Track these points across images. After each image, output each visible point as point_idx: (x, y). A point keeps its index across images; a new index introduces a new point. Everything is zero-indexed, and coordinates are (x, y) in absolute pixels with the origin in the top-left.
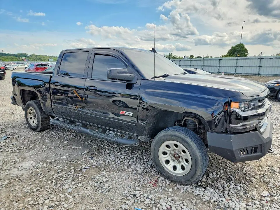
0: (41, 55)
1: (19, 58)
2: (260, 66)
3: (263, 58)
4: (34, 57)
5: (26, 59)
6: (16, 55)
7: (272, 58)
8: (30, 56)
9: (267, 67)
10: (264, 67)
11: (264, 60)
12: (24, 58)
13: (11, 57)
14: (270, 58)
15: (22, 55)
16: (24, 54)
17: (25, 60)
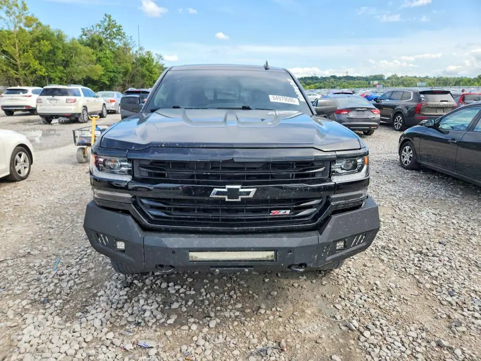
0: (406, 76)
1: (369, 84)
4: (394, 80)
5: (379, 84)
6: (366, 79)
8: (388, 78)
12: (376, 82)
13: (359, 81)
15: (375, 78)
16: (379, 76)
17: (378, 86)
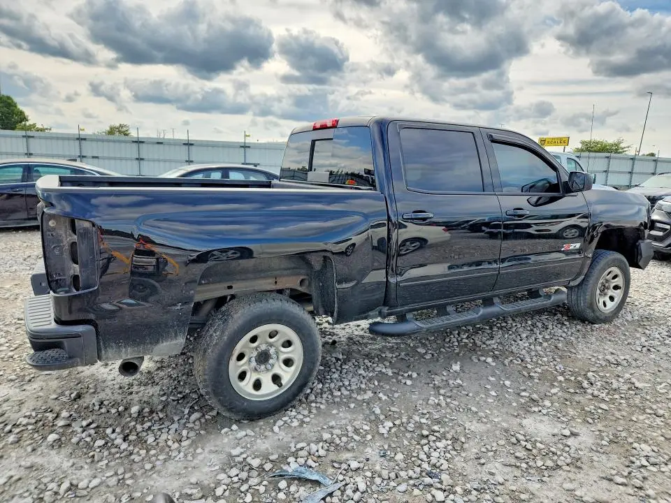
2: (140, 159)
3: (143, 142)
7: (162, 143)
9: (154, 160)
10: (149, 160)
11: (143, 144)
14: (158, 143)
